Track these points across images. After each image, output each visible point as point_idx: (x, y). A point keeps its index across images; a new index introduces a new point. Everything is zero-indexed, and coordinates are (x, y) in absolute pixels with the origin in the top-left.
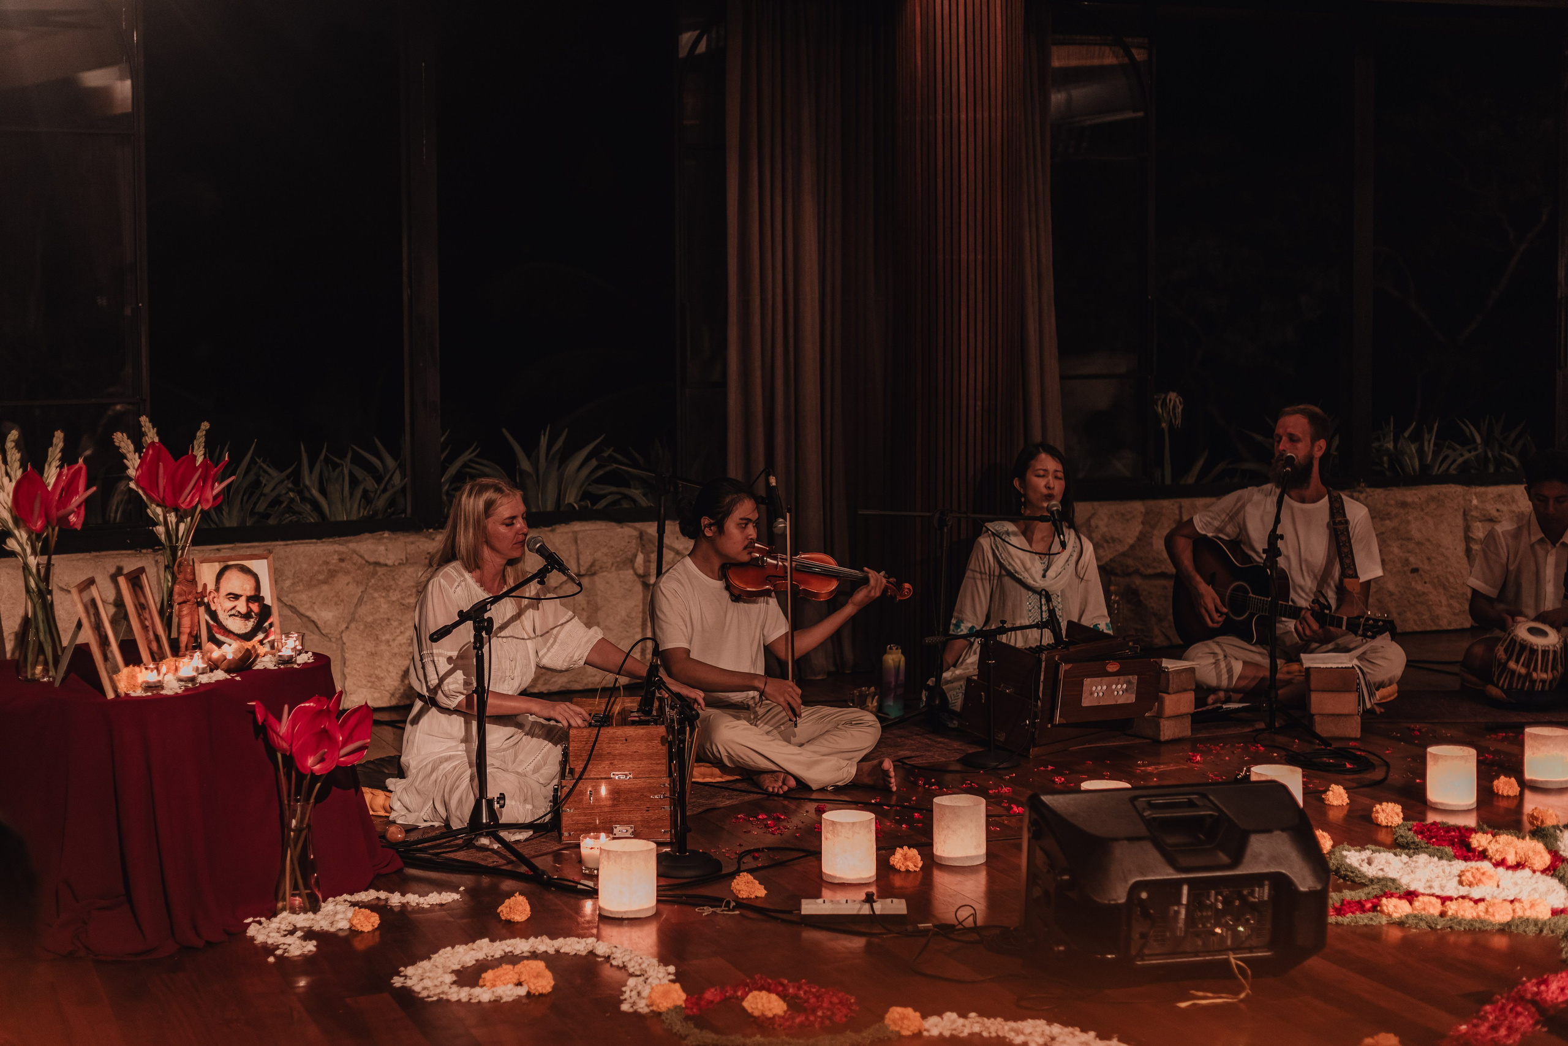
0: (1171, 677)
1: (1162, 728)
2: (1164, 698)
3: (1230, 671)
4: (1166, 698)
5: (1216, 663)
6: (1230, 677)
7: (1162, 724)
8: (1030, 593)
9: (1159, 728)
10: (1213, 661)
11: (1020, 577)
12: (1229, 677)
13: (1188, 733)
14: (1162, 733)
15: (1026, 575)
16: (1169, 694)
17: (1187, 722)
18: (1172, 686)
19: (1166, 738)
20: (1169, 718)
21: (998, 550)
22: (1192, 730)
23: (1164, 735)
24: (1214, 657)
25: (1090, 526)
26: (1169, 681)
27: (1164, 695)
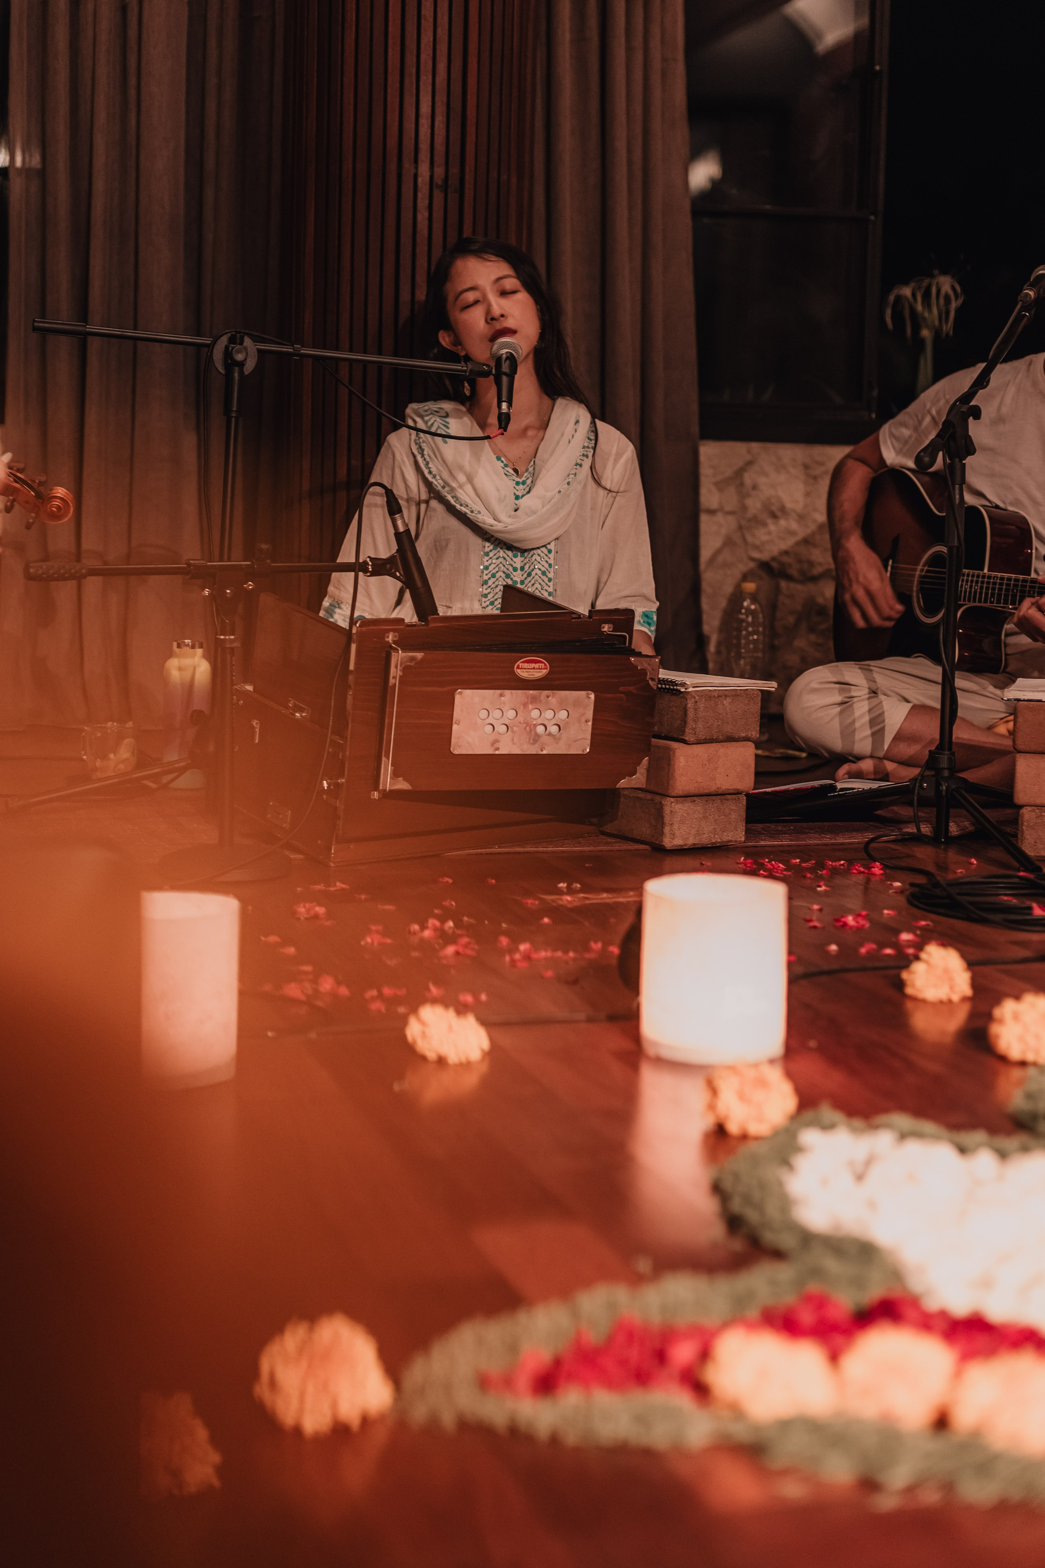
0: (690, 705)
1: (667, 819)
2: (674, 750)
3: (877, 722)
4: (678, 753)
5: (846, 704)
6: (878, 734)
7: (667, 810)
8: (488, 546)
9: (663, 817)
10: (838, 698)
11: (463, 509)
12: (873, 734)
13: (737, 835)
14: (667, 830)
15: (477, 506)
16: (685, 742)
17: (737, 811)
18: (696, 727)
19: (678, 842)
20: (687, 797)
21: (423, 456)
22: (748, 831)
23: (673, 836)
24: (841, 691)
25: (742, 484)
26: (686, 714)
27: (674, 745)
